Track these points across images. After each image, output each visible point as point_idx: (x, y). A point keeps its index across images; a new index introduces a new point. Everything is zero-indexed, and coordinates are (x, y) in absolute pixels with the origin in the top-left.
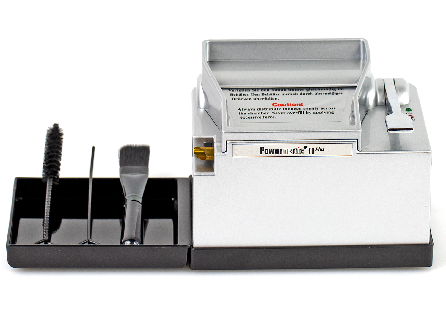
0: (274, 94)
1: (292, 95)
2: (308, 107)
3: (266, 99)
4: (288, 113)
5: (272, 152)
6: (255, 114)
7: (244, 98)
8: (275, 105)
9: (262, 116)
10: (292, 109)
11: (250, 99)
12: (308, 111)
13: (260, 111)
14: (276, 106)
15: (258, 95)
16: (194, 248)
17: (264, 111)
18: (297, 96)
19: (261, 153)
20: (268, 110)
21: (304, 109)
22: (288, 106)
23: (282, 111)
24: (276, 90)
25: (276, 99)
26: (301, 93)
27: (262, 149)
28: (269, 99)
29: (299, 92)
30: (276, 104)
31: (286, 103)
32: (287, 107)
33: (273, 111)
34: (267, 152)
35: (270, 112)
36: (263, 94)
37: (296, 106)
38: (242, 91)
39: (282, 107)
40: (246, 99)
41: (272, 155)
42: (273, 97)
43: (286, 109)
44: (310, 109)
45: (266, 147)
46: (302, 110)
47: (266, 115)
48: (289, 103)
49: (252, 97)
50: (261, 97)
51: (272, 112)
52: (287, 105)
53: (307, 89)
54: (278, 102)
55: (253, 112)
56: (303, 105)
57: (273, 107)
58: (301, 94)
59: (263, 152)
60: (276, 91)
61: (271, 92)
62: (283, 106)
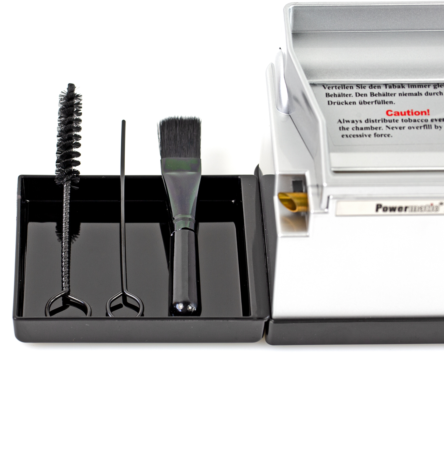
0: (388, 94)
1: (414, 97)
2: (438, 117)
3: (377, 103)
4: (410, 128)
5: (393, 209)
6: (362, 129)
7: (345, 101)
8: (390, 113)
9: (372, 132)
10: (415, 121)
11: (354, 103)
12: (438, 124)
13: (369, 125)
14: (392, 115)
15: (366, 95)
16: (273, 320)
17: (375, 125)
18: (420, 97)
19: (377, 210)
20: (380, 122)
21: (432, 120)
22: (409, 115)
23: (400, 124)
24: (390, 87)
25: (391, 102)
26: (426, 92)
27: (378, 207)
28: (381, 103)
29: (423, 90)
30: (391, 111)
31: (406, 111)
32: (406, 117)
33: (388, 124)
34: (385, 209)
35: (383, 125)
36: (372, 94)
37: (420, 114)
38: (342, 88)
39: (400, 118)
40: (348, 103)
41: (393, 213)
42: (387, 99)
43: (406, 121)
44: (440, 120)
45: (385, 204)
46: (429, 123)
47: (379, 132)
48: (410, 111)
49: (358, 99)
50: (369, 99)
51: (387, 126)
52: (407, 114)
53: (434, 86)
54: (394, 108)
55: (359, 125)
56: (430, 113)
57: (388, 118)
58: (427, 94)
59: (381, 210)
60: (390, 89)
61: (383, 90)
62: (402, 115)
